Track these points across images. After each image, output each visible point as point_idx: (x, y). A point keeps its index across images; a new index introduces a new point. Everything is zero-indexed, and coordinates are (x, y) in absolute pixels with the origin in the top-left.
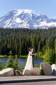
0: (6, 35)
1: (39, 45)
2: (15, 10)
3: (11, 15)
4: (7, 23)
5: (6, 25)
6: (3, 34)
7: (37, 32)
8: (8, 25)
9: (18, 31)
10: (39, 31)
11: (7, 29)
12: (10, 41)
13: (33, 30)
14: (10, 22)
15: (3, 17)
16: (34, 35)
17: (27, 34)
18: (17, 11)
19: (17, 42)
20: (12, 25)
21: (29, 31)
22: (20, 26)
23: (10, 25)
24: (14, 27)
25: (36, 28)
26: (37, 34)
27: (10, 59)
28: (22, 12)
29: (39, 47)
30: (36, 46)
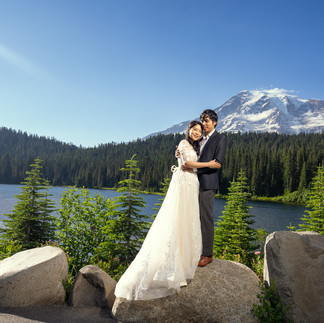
1: (303, 173)
2: (245, 93)
3: (236, 104)
4: (227, 122)
5: (224, 127)
7: (299, 142)
8: (229, 126)
9: (252, 140)
14: (233, 120)
16: (291, 149)
17: (274, 147)
18: (250, 94)
19: (247, 164)
20: (237, 126)
21: (279, 139)
22: (258, 129)
23: (234, 126)
24: (243, 130)
25: (298, 133)
28: (263, 95)
29: (303, 178)
30: (296, 175)
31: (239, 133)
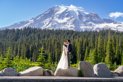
0: (44, 37)
1: (86, 52)
2: (56, 7)
3: (51, 13)
4: (46, 23)
5: (44, 26)
6: (39, 37)
7: (84, 35)
8: (47, 25)
9: (60, 34)
10: (87, 34)
11: (45, 30)
12: (48, 46)
13: (79, 32)
14: (50, 22)
15: (41, 15)
16: (80, 39)
17: (72, 38)
18: (59, 8)
19: (58, 47)
20: (52, 25)
21: (74, 34)
22: (63, 28)
23: (50, 25)
24: (55, 28)
25: (84, 30)
26: (85, 38)
27: (40, 57)
28: (66, 9)
29: (86, 54)
30: (83, 53)
31: (53, 29)
